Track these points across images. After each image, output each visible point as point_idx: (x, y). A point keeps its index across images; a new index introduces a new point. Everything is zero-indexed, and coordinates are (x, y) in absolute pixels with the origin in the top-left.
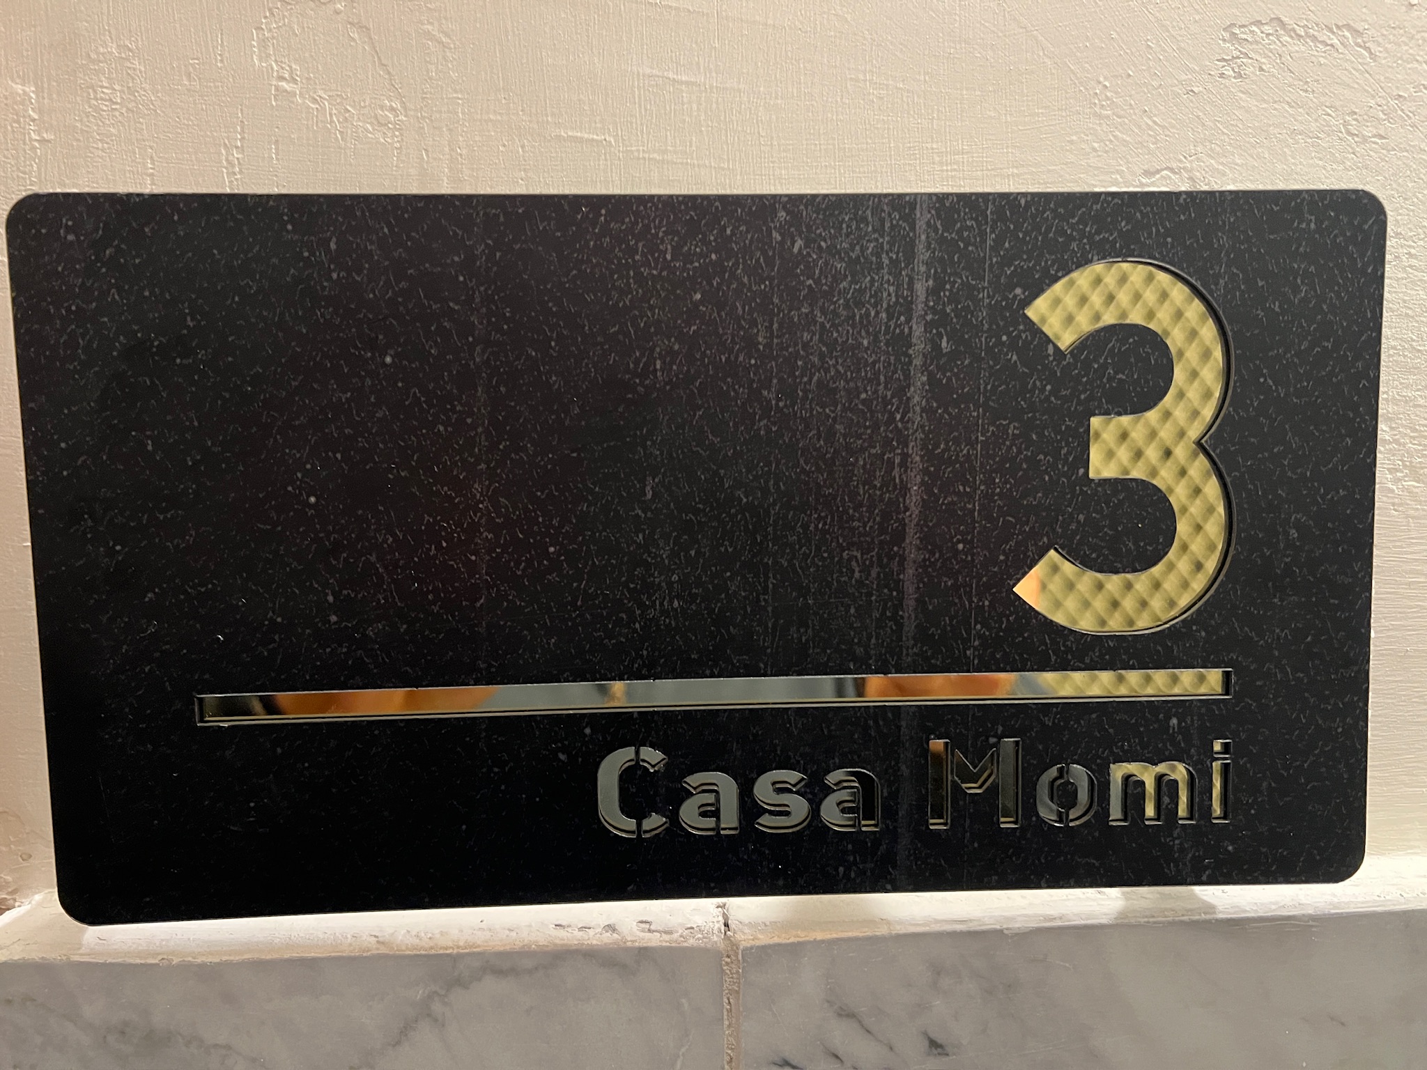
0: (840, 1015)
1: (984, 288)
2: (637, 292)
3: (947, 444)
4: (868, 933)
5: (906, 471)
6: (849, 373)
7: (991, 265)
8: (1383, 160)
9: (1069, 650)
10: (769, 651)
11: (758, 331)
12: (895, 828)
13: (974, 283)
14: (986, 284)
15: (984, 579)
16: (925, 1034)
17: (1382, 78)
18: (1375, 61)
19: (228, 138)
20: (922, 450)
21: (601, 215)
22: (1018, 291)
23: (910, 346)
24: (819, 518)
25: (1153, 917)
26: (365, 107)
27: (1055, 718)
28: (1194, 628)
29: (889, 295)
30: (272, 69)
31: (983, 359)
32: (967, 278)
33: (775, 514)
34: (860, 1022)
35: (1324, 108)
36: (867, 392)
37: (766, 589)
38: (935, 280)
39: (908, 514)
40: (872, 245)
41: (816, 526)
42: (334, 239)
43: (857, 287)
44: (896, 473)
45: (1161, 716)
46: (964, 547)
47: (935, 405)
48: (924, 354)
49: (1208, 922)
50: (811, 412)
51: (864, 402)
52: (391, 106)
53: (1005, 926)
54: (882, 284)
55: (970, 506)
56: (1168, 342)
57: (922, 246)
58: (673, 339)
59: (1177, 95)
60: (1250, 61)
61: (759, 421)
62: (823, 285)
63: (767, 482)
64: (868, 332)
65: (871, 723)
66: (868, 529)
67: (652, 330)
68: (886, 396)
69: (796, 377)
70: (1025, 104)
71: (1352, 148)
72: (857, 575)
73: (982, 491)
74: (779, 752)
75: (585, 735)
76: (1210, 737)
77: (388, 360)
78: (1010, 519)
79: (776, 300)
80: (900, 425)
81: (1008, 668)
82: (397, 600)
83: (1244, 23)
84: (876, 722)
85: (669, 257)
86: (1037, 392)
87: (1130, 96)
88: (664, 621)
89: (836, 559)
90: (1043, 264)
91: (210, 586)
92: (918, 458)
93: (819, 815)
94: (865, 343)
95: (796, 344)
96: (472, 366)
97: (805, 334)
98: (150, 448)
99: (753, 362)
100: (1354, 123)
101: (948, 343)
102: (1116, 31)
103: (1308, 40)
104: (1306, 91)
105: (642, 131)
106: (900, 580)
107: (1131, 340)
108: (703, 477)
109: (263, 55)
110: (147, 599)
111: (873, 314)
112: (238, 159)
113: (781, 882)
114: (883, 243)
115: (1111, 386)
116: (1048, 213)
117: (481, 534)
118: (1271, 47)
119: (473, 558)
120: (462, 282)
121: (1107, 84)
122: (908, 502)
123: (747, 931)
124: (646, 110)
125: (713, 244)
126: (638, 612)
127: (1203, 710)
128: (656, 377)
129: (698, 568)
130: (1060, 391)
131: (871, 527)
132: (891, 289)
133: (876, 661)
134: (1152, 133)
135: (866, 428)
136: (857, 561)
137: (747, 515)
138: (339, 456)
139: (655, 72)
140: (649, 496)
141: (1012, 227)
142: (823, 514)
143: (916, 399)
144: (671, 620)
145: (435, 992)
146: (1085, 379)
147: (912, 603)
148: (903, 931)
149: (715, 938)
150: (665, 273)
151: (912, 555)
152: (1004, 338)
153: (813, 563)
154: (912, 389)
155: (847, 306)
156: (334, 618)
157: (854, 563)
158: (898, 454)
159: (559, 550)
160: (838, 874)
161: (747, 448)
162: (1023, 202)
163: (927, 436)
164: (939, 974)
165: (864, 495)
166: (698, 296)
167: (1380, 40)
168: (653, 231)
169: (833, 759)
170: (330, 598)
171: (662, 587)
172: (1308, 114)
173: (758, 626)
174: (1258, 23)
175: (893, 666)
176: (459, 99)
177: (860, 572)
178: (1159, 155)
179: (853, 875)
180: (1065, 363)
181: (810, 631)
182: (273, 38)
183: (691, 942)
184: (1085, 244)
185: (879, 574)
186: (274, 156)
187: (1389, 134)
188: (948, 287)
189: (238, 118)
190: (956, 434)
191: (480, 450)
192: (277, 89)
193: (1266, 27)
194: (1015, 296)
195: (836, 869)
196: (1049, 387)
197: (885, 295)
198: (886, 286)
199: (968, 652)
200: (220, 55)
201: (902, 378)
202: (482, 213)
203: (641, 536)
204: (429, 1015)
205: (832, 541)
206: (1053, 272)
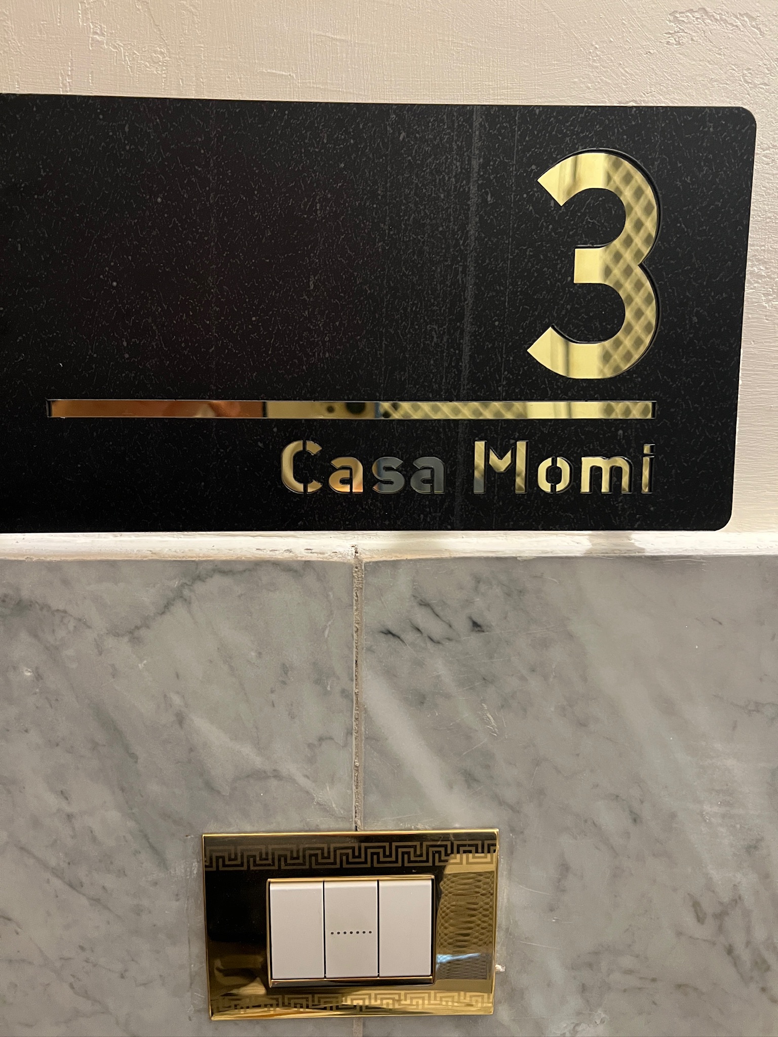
0: (421, 605)
1: (513, 165)
2: (306, 162)
3: (490, 260)
4: (438, 556)
5: (465, 276)
6: (432, 215)
7: (518, 151)
8: (766, 99)
9: (559, 387)
10: (382, 385)
11: (378, 187)
12: (454, 492)
13: (507, 161)
14: (515, 162)
15: (510, 344)
16: (470, 618)
17: (767, 48)
18: (763, 37)
19: (63, 69)
20: (475, 263)
21: (286, 114)
22: (534, 167)
23: (469, 199)
24: (413, 304)
25: (607, 553)
26: (145, 51)
27: (549, 429)
28: (634, 376)
29: (457, 167)
30: (90, 27)
31: (512, 208)
32: (503, 158)
33: (387, 301)
34: (432, 609)
35: (730, 65)
36: (443, 226)
37: (381, 347)
38: (484, 159)
39: (466, 302)
40: (447, 136)
41: (412, 309)
42: (127, 126)
43: (438, 162)
44: (459, 277)
45: (613, 429)
46: (499, 324)
47: (483, 235)
48: (477, 205)
49: (640, 557)
50: (410, 238)
51: (441, 232)
52: (161, 51)
53: (518, 555)
54: (452, 160)
55: (503, 299)
56: (622, 199)
57: (476, 139)
58: (327, 191)
59: (640, 55)
60: (685, 34)
61: (378, 243)
62: (417, 160)
63: (382, 281)
64: (443, 190)
65: (441, 430)
66: (442, 311)
67: (315, 185)
68: (454, 230)
69: (401, 216)
70: (547, 58)
71: (748, 91)
72: (435, 340)
73: (510, 290)
74: (387, 446)
75: (274, 432)
76: (642, 442)
77: (159, 200)
78: (526, 307)
79: (389, 169)
80: (462, 247)
81: (523, 398)
82: (163, 346)
83: (682, 11)
84: (444, 429)
85: (325, 141)
86: (544, 229)
87: (611, 54)
88: (320, 365)
89: (423, 330)
90: (549, 150)
91: (55, 334)
92: (472, 268)
93: (409, 484)
94: (442, 196)
95: (401, 197)
96: (208, 205)
97: (407, 190)
98: (19, 249)
99: (375, 206)
100: (750, 75)
101: (491, 197)
102: (604, 14)
103: (722, 22)
104: (720, 54)
105: (312, 70)
106: (460, 343)
107: (601, 199)
108: (344, 276)
109: (85, 18)
110: (18, 341)
111: (447, 178)
112: (69, 82)
113: (387, 523)
114: (453, 136)
115: (588, 226)
116: (552, 119)
117: (212, 308)
118: (699, 26)
119: (208, 322)
120: (203, 154)
121: (597, 46)
122: (466, 295)
123: (367, 553)
124: (315, 56)
125: (352, 134)
126: (305, 359)
127: (638, 426)
128: (317, 214)
129: (340, 333)
130: (558, 230)
131: (444, 310)
132: (458, 164)
133: (446, 393)
134: (624, 78)
135: (442, 248)
136: (435, 332)
137: (371, 301)
138: (130, 258)
139: (321, 33)
140: (312, 287)
141: (531, 127)
142: (416, 302)
143: (472, 232)
144: (324, 365)
145: (185, 583)
146: (572, 222)
147: (467, 358)
148: (458, 556)
149: (349, 558)
150: (323, 151)
151: (468, 328)
152: (525, 196)
153: (409, 332)
154: (470, 225)
155: (431, 173)
156: (127, 356)
157: (433, 333)
158: (461, 266)
159: (259, 319)
160: (420, 519)
161: (371, 259)
162: (537, 111)
163: (478, 255)
164: (479, 582)
165: (440, 290)
166: (342, 165)
167: (767, 23)
168: (316, 125)
169: (419, 451)
170: (125, 344)
171: (319, 344)
172: (721, 69)
173: (376, 370)
174: (691, 11)
175: (455, 396)
176: (202, 47)
177: (437, 338)
178: (628, 92)
179: (429, 520)
180: (561, 212)
181: (406, 373)
182: (91, 9)
183: (335, 559)
184: (574, 139)
185: (448, 339)
186: (90, 81)
187: (771, 83)
188: (492, 163)
189: (69, 57)
190: (495, 254)
191: (212, 256)
192: (93, 40)
193: (696, 14)
194: (533, 170)
195: (419, 516)
196: (551, 227)
197: (454, 167)
198: (455, 162)
199: (499, 388)
200: (59, 19)
201: (464, 218)
202: (215, 111)
203: (307, 313)
204: (181, 597)
205: (421, 319)
206: (554, 156)
